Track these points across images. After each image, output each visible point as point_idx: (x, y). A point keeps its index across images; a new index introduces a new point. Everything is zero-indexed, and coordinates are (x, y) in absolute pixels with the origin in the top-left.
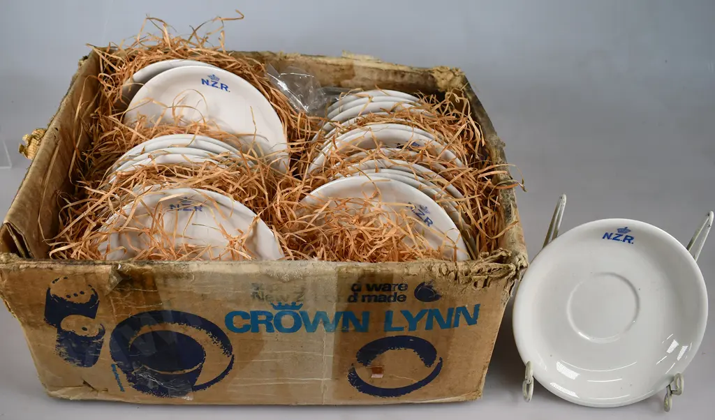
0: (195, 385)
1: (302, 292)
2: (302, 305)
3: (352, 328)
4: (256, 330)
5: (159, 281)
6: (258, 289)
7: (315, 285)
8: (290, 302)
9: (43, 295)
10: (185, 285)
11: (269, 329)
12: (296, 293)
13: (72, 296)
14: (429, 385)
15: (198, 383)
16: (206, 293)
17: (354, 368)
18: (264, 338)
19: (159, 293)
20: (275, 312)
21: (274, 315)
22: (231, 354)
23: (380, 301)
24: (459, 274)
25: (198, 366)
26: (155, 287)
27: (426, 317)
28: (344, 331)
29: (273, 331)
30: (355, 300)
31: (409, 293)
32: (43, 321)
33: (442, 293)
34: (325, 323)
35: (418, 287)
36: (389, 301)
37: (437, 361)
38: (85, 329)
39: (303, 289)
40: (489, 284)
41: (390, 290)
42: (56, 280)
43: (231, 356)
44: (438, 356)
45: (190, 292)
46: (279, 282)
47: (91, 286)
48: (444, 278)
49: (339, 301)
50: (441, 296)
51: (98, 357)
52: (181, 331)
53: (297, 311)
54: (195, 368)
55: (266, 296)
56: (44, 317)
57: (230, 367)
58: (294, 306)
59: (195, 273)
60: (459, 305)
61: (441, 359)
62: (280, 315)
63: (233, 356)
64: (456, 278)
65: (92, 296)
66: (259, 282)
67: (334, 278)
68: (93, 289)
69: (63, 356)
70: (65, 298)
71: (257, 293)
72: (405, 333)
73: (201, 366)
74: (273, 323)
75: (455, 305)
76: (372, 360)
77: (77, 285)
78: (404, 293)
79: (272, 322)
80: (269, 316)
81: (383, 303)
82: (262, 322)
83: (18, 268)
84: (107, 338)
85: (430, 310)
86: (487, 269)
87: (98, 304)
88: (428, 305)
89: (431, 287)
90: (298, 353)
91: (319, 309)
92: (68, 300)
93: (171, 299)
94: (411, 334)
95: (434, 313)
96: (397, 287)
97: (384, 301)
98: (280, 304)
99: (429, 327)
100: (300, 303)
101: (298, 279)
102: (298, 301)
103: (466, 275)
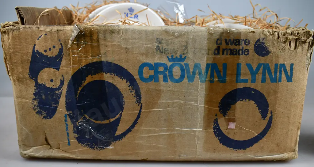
0: (116, 135)
1: (186, 46)
2: (186, 57)
3: (216, 79)
4: (157, 80)
5: (101, 36)
6: (160, 43)
7: (194, 40)
8: (178, 55)
9: (31, 51)
10: (116, 40)
11: (165, 80)
12: (182, 46)
13: (48, 51)
14: (265, 139)
15: (118, 133)
16: (128, 47)
17: (217, 119)
18: (162, 88)
19: (100, 46)
20: (169, 64)
21: (169, 66)
22: (140, 103)
23: (234, 55)
24: (280, 34)
25: (119, 115)
26: (98, 41)
27: (261, 70)
28: (211, 82)
29: (167, 82)
30: (218, 53)
31: (251, 47)
32: (27, 76)
33: (270, 49)
34: (200, 74)
35: (256, 42)
36: (239, 54)
37: (269, 115)
38: (52, 81)
39: (187, 42)
40: (298, 47)
41: (239, 45)
42: (40, 37)
43: (140, 105)
44: (270, 109)
45: (119, 45)
46: (172, 37)
47: (60, 41)
48: (271, 36)
49: (208, 54)
50: (270, 52)
51: (57, 107)
52: (111, 81)
53: (182, 63)
54: (117, 116)
55: (165, 49)
56: (28, 72)
57: (139, 117)
58: (181, 59)
59: (123, 30)
60: (281, 62)
61: (271, 113)
62: (172, 66)
63: (142, 104)
64: (279, 37)
65: (60, 49)
66: (161, 37)
67: (206, 34)
68: (61, 44)
69: (36, 109)
70: (43, 52)
71: (159, 46)
72: (249, 85)
73: (121, 115)
74: (168, 75)
75: (279, 61)
76: (228, 110)
77: (52, 40)
78: (248, 47)
79: (167, 73)
80: (166, 68)
81: (235, 56)
82: (161, 73)
83: (19, 27)
84: (65, 89)
85: (264, 64)
86: (296, 32)
87: (63, 56)
88: (263, 60)
89: (263, 43)
90: (182, 102)
91: (196, 62)
92: (45, 54)
93: (107, 51)
94: (253, 86)
95: (266, 67)
96: (243, 42)
97: (236, 54)
98: (172, 56)
99: (263, 81)
100: (185, 55)
101: (184, 35)
102: (184, 54)
103: (284, 35)
